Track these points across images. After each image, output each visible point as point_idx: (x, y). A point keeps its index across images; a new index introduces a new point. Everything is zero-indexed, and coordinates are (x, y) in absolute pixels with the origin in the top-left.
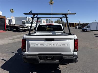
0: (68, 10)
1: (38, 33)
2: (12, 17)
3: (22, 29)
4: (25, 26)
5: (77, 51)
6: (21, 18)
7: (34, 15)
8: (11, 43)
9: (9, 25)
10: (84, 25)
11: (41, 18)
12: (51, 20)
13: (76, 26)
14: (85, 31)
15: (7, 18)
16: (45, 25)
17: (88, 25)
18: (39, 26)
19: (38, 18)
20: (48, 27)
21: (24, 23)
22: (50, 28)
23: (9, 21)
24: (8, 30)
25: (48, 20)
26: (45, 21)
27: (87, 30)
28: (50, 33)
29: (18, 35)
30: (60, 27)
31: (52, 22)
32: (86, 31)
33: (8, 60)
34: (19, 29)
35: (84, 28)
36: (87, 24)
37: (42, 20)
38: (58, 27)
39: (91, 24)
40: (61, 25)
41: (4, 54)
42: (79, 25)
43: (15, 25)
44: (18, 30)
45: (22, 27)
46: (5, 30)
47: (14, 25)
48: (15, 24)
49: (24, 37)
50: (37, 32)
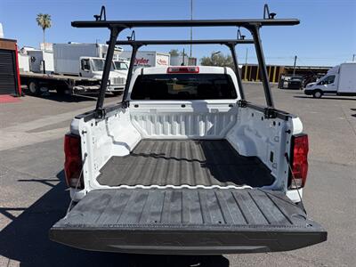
0: (266, 6)
1: (136, 106)
2: (42, 45)
3: (79, 88)
4: (91, 77)
5: (302, 186)
6: (75, 47)
7: (116, 27)
8: (37, 145)
9: (32, 74)
10: (309, 74)
11: (146, 43)
12: (189, 55)
13: (283, 77)
14: (315, 97)
15: (27, 49)
16: (165, 72)
17: (329, 74)
18: (141, 77)
19: (136, 45)
20: (177, 83)
21: (87, 67)
22: (185, 84)
23: (33, 60)
24: (27, 92)
25: (177, 55)
26: (167, 59)
27: (322, 93)
28: (183, 106)
29: (67, 111)
30: (225, 82)
31: (193, 61)
32: (320, 98)
33: (22, 212)
34: (68, 89)
35: (313, 85)
36: (325, 71)
37: (153, 54)
38: (216, 82)
39: (339, 69)
40: (230, 72)
41: (8, 187)
42: (292, 73)
43: (55, 76)
44: (67, 92)
45: (78, 83)
46: (18, 93)
47: (52, 73)
48: (53, 70)
49: (71, 127)
50: (132, 103)
